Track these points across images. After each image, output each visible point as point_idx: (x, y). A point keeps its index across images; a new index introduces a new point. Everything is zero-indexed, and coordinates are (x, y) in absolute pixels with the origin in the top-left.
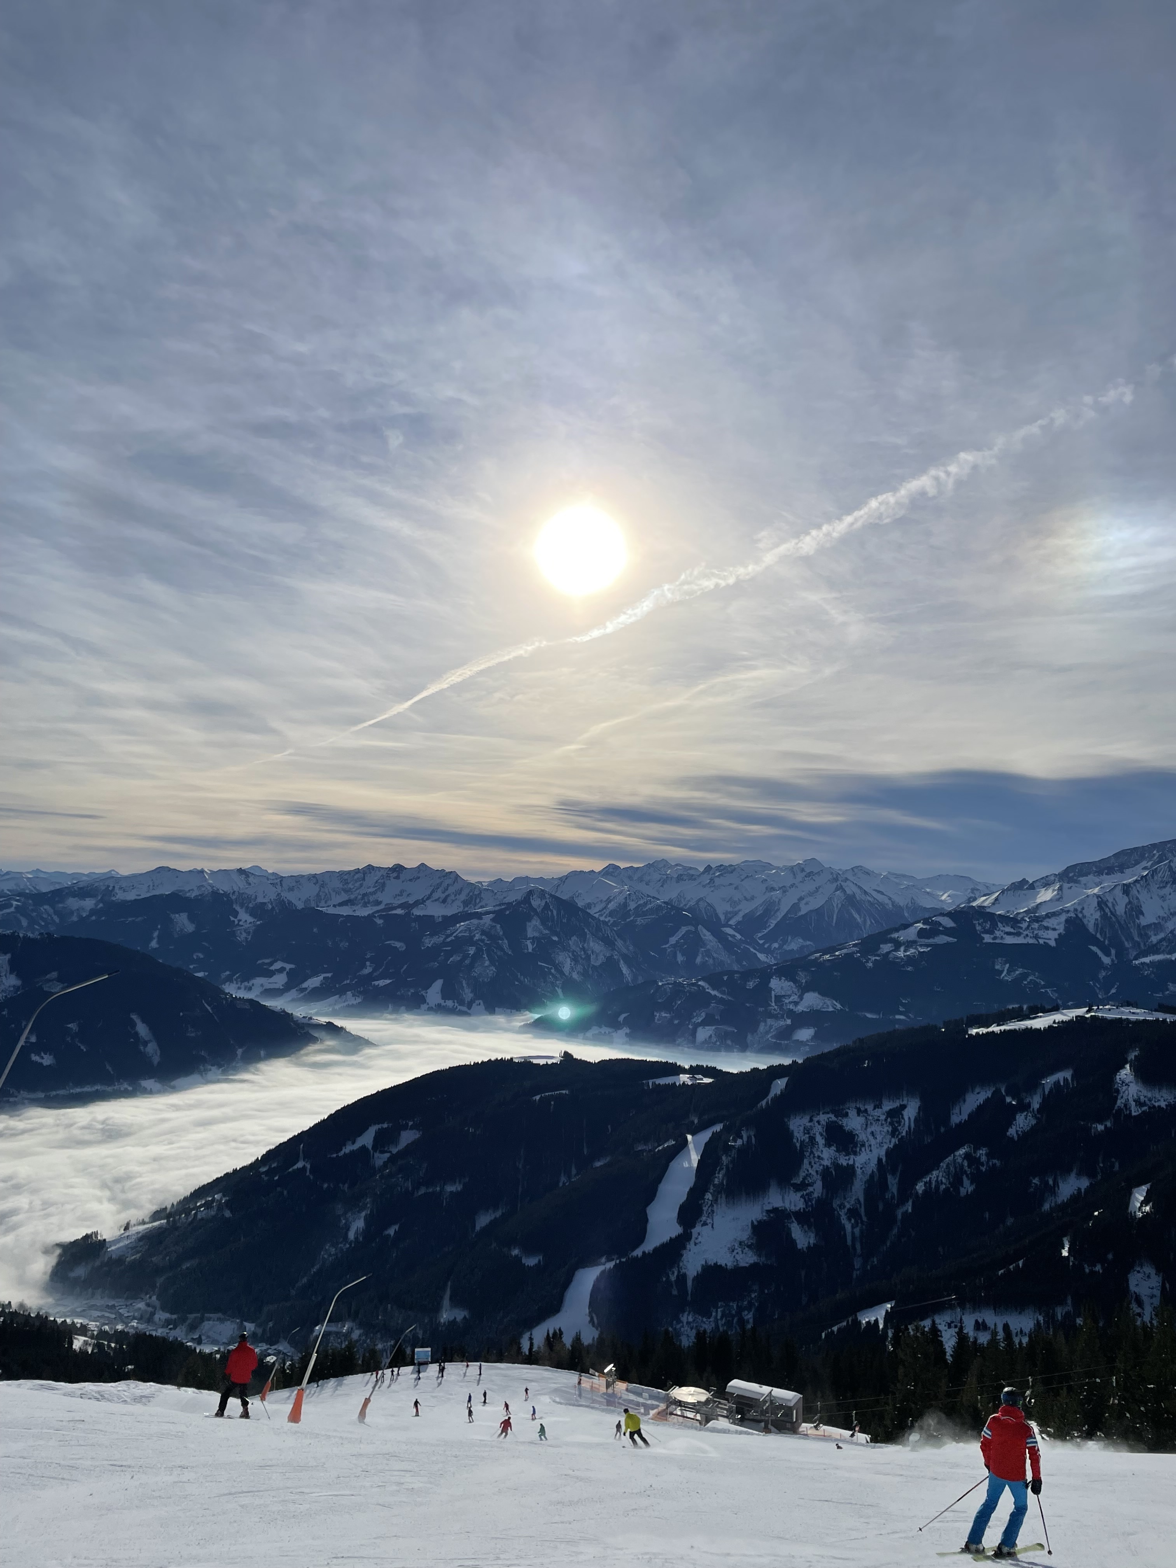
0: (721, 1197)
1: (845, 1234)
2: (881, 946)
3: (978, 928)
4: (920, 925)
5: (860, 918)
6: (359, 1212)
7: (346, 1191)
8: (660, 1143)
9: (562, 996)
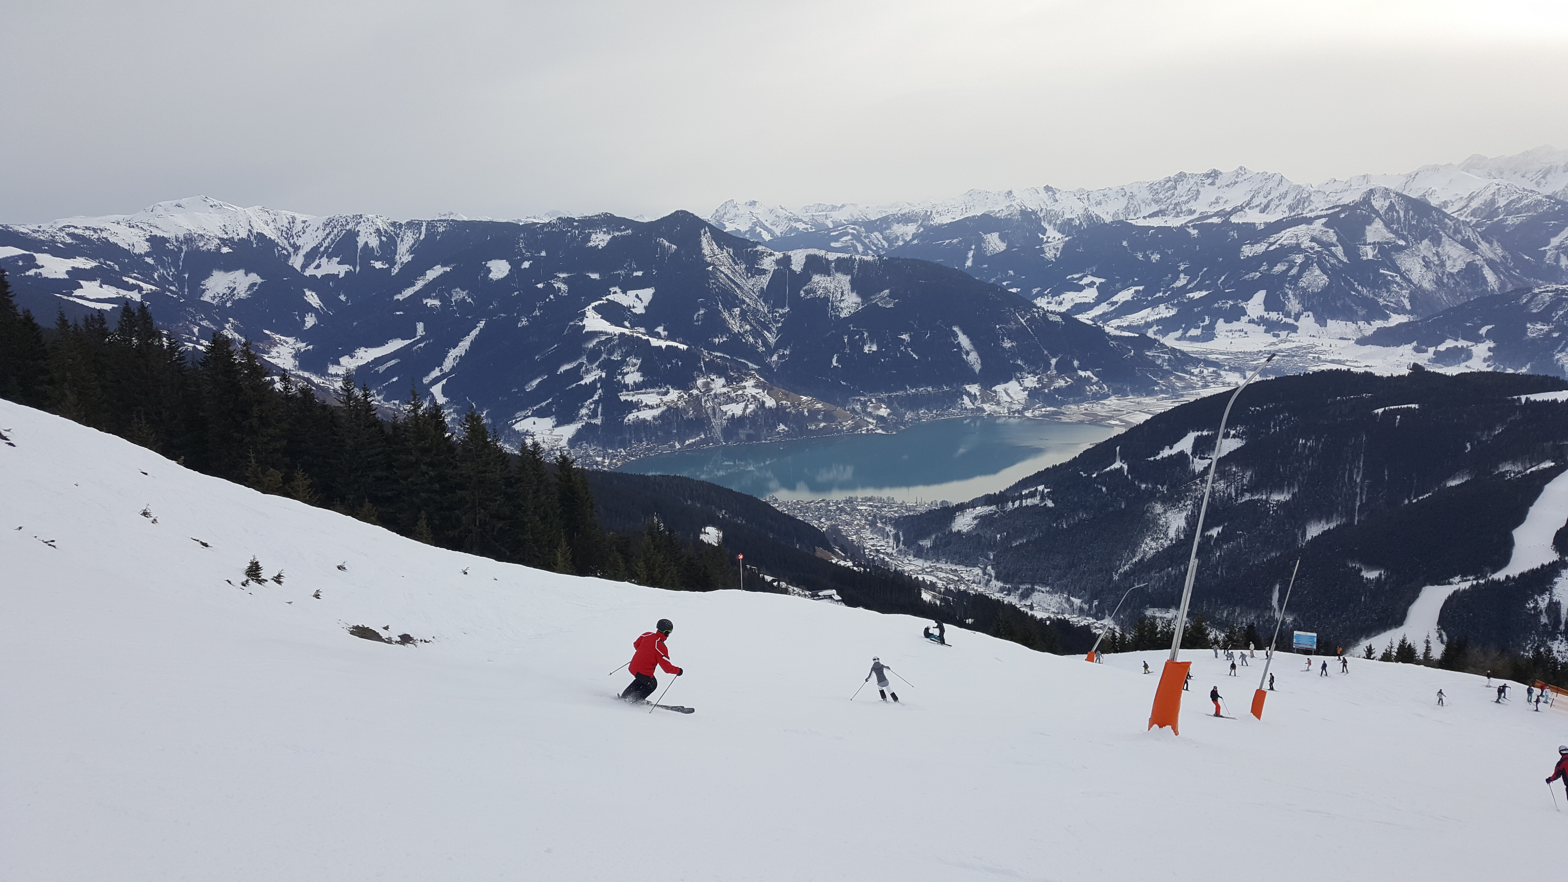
6: (1179, 512)
7: (1165, 492)
8: (1533, 464)
9: (1408, 307)
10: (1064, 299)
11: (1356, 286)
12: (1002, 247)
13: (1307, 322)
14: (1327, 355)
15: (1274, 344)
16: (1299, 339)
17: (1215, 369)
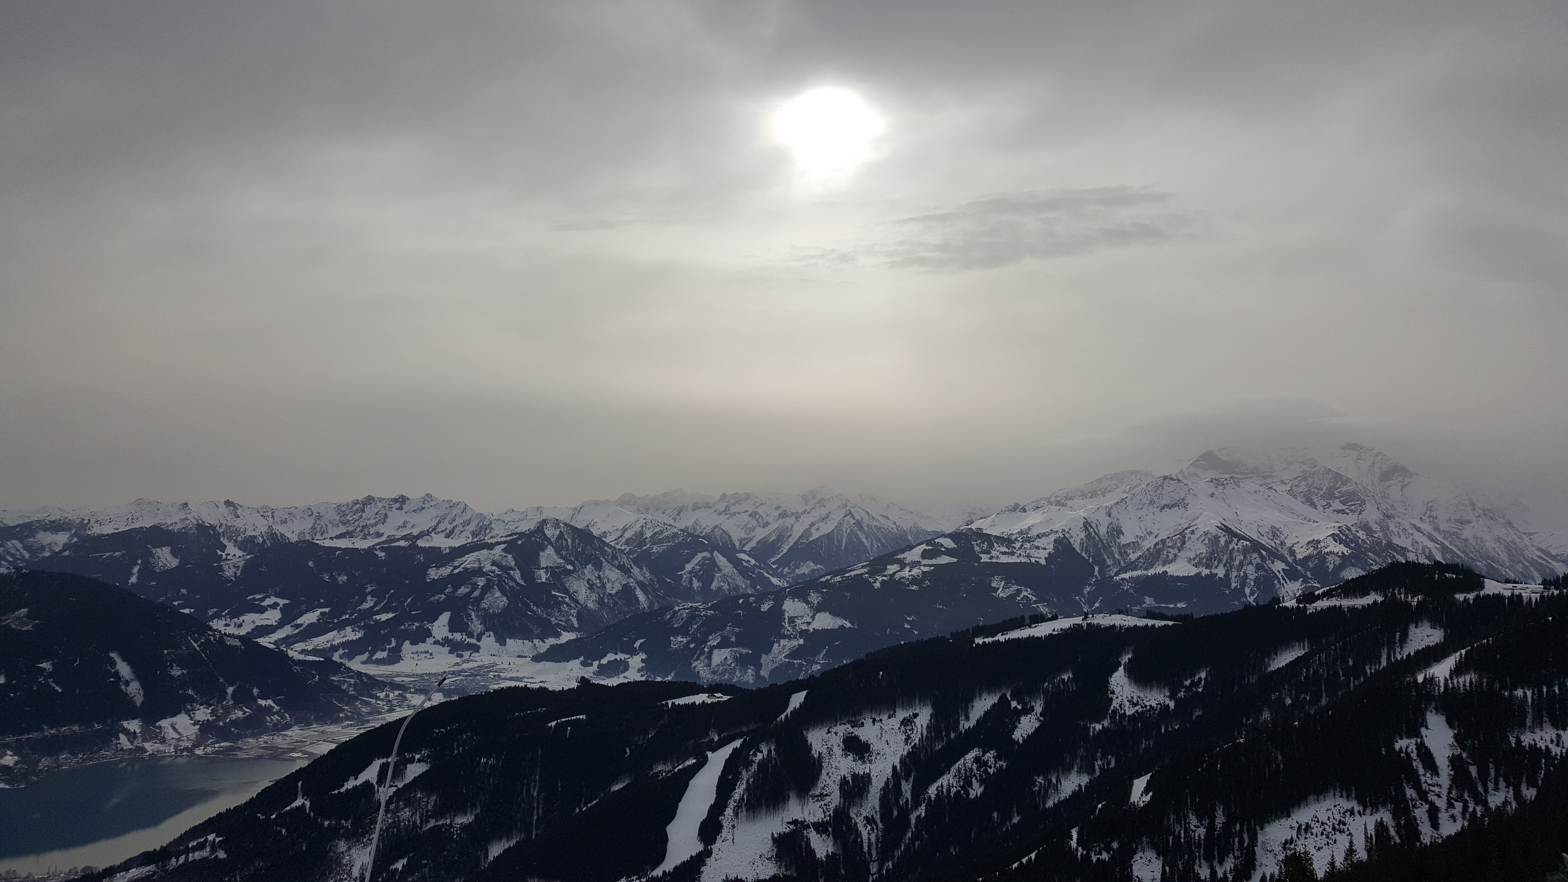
0: (742, 812)
1: (862, 840)
2: (888, 567)
3: (977, 548)
4: (924, 547)
5: (868, 542)
6: (363, 848)
7: (350, 827)
8: (680, 763)
9: (576, 625)
10: (244, 621)
11: (532, 607)
12: (174, 562)
13: (489, 642)
14: (507, 673)
15: (458, 664)
16: (482, 659)
17: (401, 692)
